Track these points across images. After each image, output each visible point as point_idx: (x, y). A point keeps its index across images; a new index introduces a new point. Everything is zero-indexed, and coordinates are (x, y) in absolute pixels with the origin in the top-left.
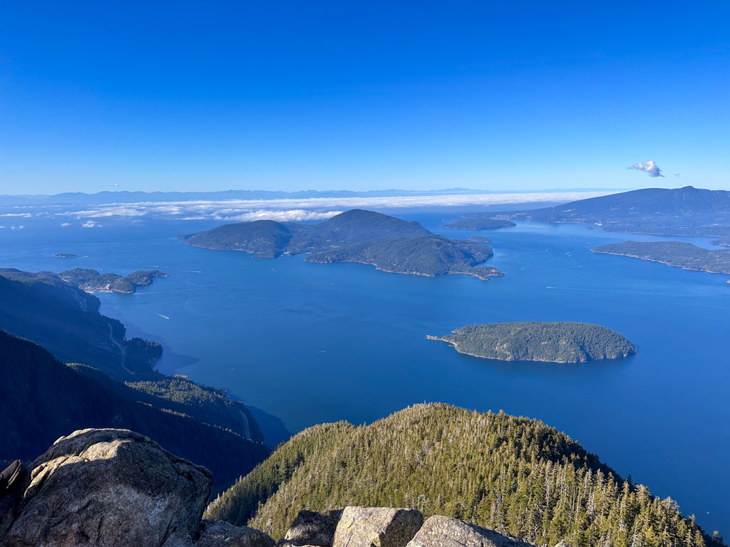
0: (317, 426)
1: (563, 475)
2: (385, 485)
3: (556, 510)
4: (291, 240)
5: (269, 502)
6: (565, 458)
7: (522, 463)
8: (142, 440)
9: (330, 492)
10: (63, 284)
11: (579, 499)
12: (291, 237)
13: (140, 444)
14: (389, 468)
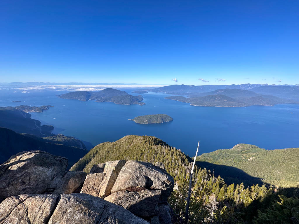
0: (101, 144)
1: (159, 147)
2: (119, 155)
3: (158, 155)
4: (91, 96)
5: (89, 164)
6: (159, 144)
7: (150, 146)
8: (43, 153)
9: (105, 159)
10: (17, 110)
11: (162, 152)
12: (91, 95)
13: (43, 154)
14: (120, 151)
